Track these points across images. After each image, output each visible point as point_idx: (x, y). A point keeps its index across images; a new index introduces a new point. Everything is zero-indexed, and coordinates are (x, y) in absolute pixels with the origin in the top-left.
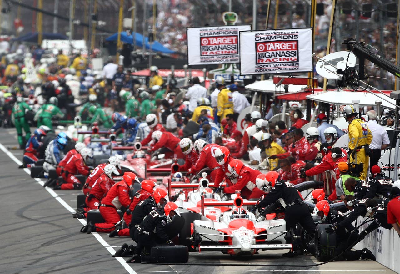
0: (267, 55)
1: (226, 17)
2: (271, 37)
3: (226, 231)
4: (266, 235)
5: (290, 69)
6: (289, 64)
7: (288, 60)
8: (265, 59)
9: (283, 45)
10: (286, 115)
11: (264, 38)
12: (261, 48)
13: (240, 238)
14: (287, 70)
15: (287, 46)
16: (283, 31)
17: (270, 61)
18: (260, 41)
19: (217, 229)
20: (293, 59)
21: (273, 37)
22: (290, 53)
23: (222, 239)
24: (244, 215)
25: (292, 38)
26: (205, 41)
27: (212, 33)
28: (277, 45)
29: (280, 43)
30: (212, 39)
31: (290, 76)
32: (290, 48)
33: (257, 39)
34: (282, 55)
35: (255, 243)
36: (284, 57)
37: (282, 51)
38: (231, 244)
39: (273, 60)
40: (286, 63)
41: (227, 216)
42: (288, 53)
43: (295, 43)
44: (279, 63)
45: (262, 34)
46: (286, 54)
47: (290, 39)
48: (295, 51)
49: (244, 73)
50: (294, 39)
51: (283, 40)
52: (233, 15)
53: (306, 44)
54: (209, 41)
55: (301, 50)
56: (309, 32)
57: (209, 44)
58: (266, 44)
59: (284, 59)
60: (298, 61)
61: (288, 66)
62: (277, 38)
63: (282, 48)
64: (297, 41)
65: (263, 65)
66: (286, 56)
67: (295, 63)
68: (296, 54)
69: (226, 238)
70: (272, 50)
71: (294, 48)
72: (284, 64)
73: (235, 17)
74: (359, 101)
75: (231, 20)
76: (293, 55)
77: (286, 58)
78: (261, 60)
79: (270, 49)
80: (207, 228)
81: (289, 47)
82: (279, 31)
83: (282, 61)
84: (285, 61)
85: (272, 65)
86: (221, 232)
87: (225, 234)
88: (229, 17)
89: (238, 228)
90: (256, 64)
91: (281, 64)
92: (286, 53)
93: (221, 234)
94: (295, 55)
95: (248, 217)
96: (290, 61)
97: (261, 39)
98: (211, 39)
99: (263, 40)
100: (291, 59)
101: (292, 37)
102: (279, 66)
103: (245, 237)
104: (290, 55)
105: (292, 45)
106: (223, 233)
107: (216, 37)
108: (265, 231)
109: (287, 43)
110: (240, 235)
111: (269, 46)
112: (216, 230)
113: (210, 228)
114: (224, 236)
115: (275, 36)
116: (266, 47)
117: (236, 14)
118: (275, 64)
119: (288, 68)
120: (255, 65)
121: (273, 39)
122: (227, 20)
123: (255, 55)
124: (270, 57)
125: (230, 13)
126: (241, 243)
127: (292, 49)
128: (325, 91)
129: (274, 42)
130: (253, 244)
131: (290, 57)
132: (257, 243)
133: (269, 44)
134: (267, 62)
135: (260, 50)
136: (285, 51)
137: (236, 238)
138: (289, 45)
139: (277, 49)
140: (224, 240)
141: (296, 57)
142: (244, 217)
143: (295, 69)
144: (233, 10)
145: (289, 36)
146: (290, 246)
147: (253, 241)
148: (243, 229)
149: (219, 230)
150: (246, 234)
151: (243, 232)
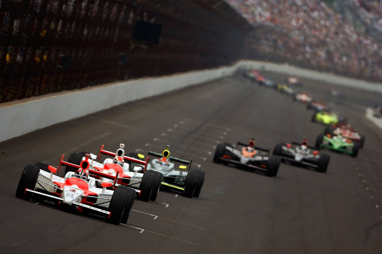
3: (60, 185)
4: (96, 199)
13: (67, 193)
19: (53, 180)
24: (85, 177)
41: (70, 174)
69: (58, 191)
80: (45, 177)
86: (56, 184)
87: (59, 187)
89: (71, 185)
93: (56, 186)
95: (88, 180)
108: (96, 196)
110: (68, 190)
112: (52, 182)
113: (48, 179)
114: (58, 189)
126: (65, 196)
137: (64, 193)
140: (56, 192)
146: (108, 213)
147: (79, 199)
148: (75, 186)
149: (54, 182)
150: (73, 191)
151: (73, 189)
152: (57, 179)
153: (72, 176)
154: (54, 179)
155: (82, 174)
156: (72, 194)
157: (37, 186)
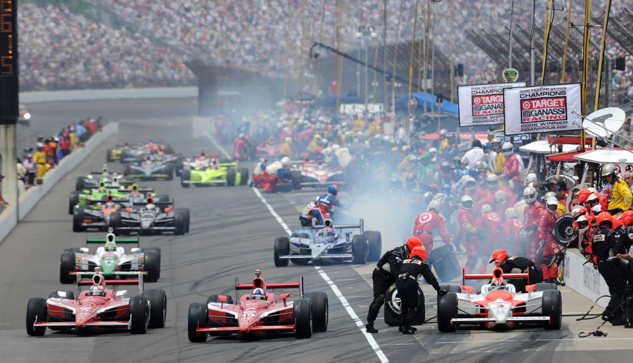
0: (533, 113)
1: (506, 74)
2: (537, 94)
3: (482, 304)
4: (525, 307)
5: (558, 127)
6: (557, 122)
7: (556, 117)
8: (531, 117)
9: (550, 102)
10: (561, 177)
11: (529, 95)
12: (526, 105)
14: (555, 128)
15: (555, 103)
16: (550, 87)
17: (536, 119)
18: (525, 98)
19: (473, 301)
20: (561, 117)
21: (539, 93)
22: (557, 111)
23: (479, 312)
24: (503, 286)
25: (560, 94)
26: (477, 100)
27: (485, 91)
28: (544, 102)
29: (547, 100)
30: (485, 97)
31: (558, 135)
32: (558, 105)
33: (522, 96)
34: (549, 113)
35: (511, 315)
36: (551, 115)
37: (549, 109)
38: (487, 317)
39: (540, 118)
40: (554, 121)
41: (485, 288)
42: (555, 110)
43: (563, 99)
44: (546, 122)
45: (528, 91)
46: (553, 112)
47: (558, 95)
48: (563, 108)
49: (509, 133)
50: (561, 96)
51: (550, 96)
52: (513, 71)
53: (574, 100)
54: (482, 100)
55: (570, 107)
56: (577, 87)
57: (482, 103)
58: (532, 102)
59: (551, 117)
60: (566, 119)
61: (556, 124)
62: (544, 95)
63: (549, 106)
64: (565, 98)
65: (529, 124)
66: (553, 114)
67: (563, 121)
68: (565, 111)
69: (483, 311)
70: (538, 107)
71: (562, 105)
72: (551, 122)
73: (516, 74)
74: (626, 160)
75: (512, 77)
76: (561, 113)
77: (554, 116)
78: (526, 118)
79: (536, 107)
80: (464, 300)
81: (556, 104)
82: (546, 87)
83: (549, 119)
84: (553, 119)
85: (539, 124)
86: (477, 304)
87: (481, 306)
88: (510, 74)
89: (495, 300)
90: (522, 123)
91: (548, 122)
92: (554, 110)
93: (478, 306)
94: (563, 112)
95: (508, 289)
96: (558, 119)
97: (526, 96)
98: (483, 98)
99: (528, 98)
100: (559, 117)
101: (559, 92)
102: (546, 124)
103: (501, 309)
104: (558, 113)
105: (559, 102)
106: (479, 306)
107: (489, 96)
108: (524, 304)
109: (555, 100)
110: (496, 307)
111: (535, 103)
112: (472, 303)
113: (466, 301)
114: (481, 309)
115: (541, 93)
116: (531, 104)
117: (517, 71)
118: (542, 123)
119: (556, 127)
120: (520, 125)
121: (539, 96)
122: (507, 77)
123: (520, 114)
124: (536, 115)
125: (511, 69)
126: (496, 315)
127: (560, 106)
128: (593, 150)
129: (540, 99)
130: (510, 317)
131: (558, 115)
132: (514, 316)
133: (535, 101)
134: (533, 121)
135: (526, 108)
136: (552, 109)
137: (492, 311)
138: (556, 101)
139: (544, 107)
140: (481, 312)
141: (565, 115)
142: (503, 288)
143: (563, 127)
144: (513, 67)
145: (557, 92)
146: (548, 318)
147: (510, 314)
148: (500, 300)
149: (475, 303)
150: (502, 306)
151: (499, 304)
152: (476, 298)
153: (489, 289)
154: (473, 298)
155: (500, 285)
156: (502, 310)
157: (459, 312)
